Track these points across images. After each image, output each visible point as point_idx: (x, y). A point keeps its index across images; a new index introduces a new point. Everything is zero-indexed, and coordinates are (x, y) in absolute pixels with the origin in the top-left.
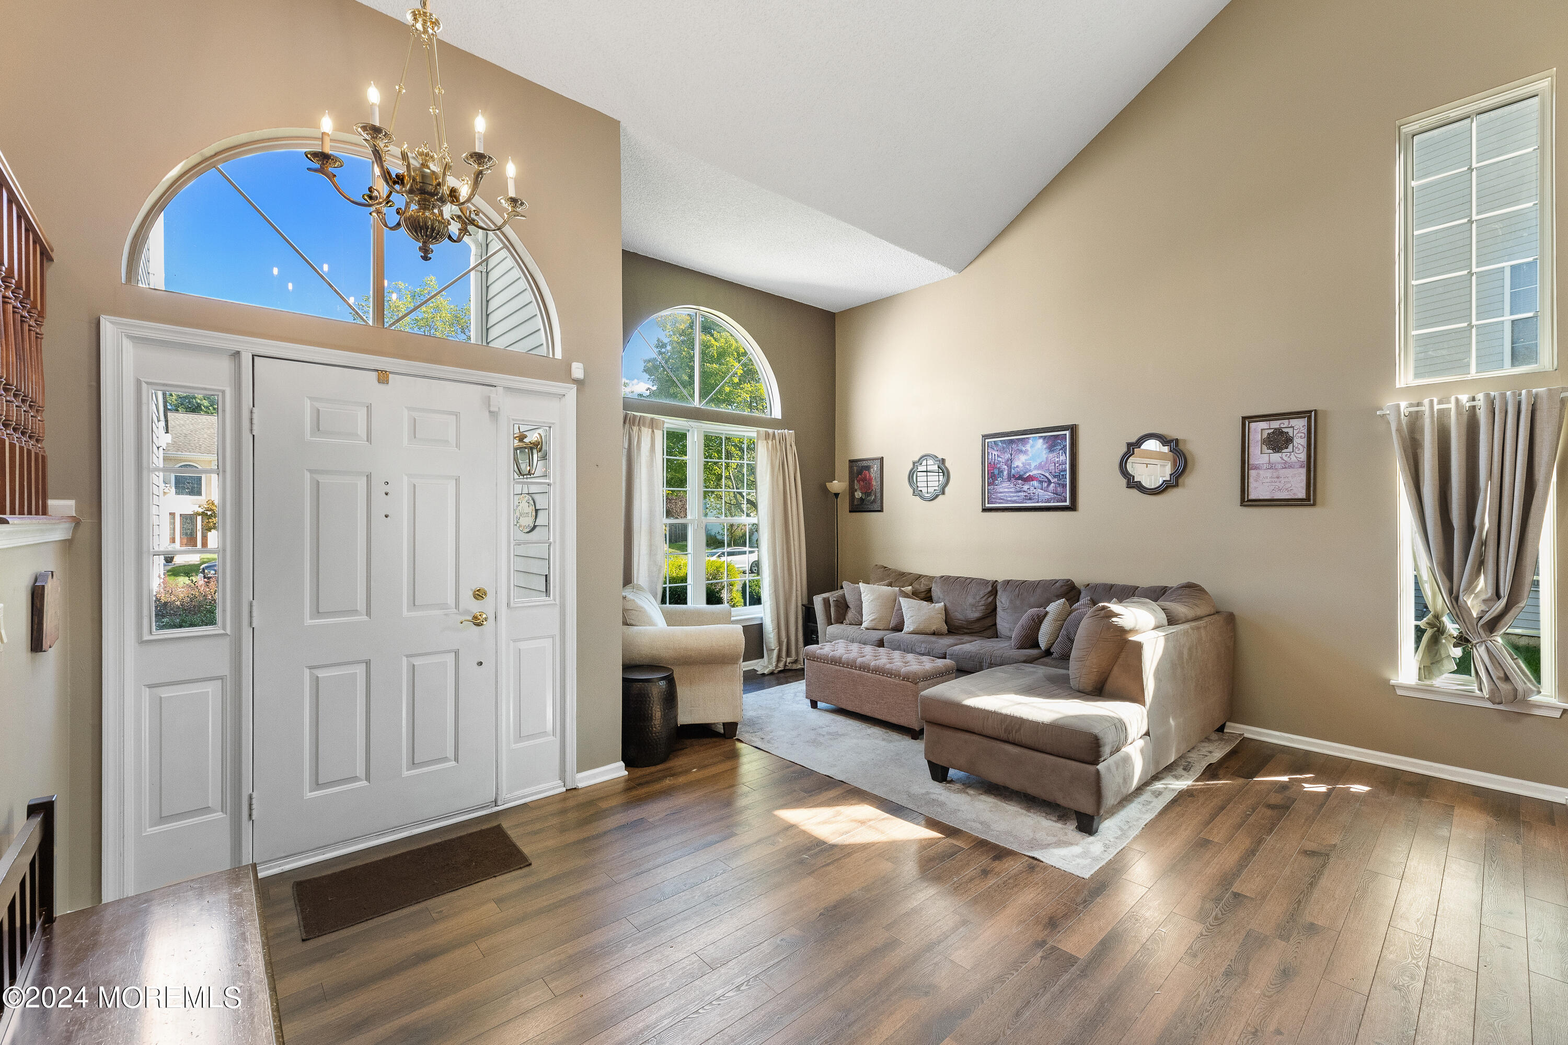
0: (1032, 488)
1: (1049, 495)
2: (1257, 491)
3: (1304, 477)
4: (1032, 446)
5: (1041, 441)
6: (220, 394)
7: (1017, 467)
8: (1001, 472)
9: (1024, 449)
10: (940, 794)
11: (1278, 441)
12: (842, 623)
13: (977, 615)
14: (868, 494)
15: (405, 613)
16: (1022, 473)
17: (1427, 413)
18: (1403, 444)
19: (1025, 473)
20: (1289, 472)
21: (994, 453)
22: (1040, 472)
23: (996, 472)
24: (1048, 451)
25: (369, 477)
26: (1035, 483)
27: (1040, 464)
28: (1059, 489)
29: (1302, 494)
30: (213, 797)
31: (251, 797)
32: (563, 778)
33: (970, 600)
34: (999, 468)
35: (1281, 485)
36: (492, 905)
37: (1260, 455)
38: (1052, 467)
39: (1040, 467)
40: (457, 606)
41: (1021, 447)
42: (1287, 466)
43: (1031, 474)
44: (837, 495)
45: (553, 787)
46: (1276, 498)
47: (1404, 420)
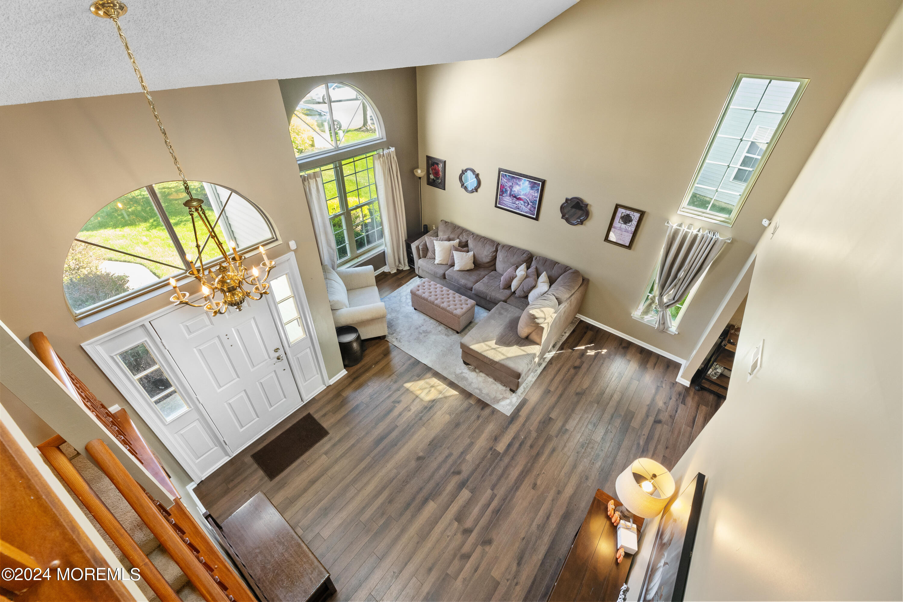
0: (520, 203)
1: (527, 210)
2: (612, 237)
3: (631, 238)
4: (523, 184)
5: (528, 182)
6: (145, 342)
7: (515, 191)
8: (506, 191)
9: (519, 183)
10: (466, 373)
11: (627, 219)
12: (425, 257)
13: (488, 260)
14: (438, 178)
15: (252, 370)
16: (516, 195)
17: (682, 231)
18: (668, 240)
19: (518, 195)
20: (626, 234)
21: (504, 180)
22: (525, 197)
23: (504, 190)
24: (530, 188)
25: (218, 337)
26: (522, 202)
27: (526, 193)
28: (532, 209)
29: (627, 244)
30: (211, 444)
31: (224, 441)
32: (324, 384)
33: (485, 253)
34: (506, 189)
35: (621, 238)
36: (324, 456)
37: (617, 223)
38: (531, 197)
39: (525, 195)
40: (270, 358)
41: (517, 182)
42: (626, 231)
43: (521, 197)
44: (420, 178)
45: (322, 388)
46: (618, 242)
47: (673, 230)
